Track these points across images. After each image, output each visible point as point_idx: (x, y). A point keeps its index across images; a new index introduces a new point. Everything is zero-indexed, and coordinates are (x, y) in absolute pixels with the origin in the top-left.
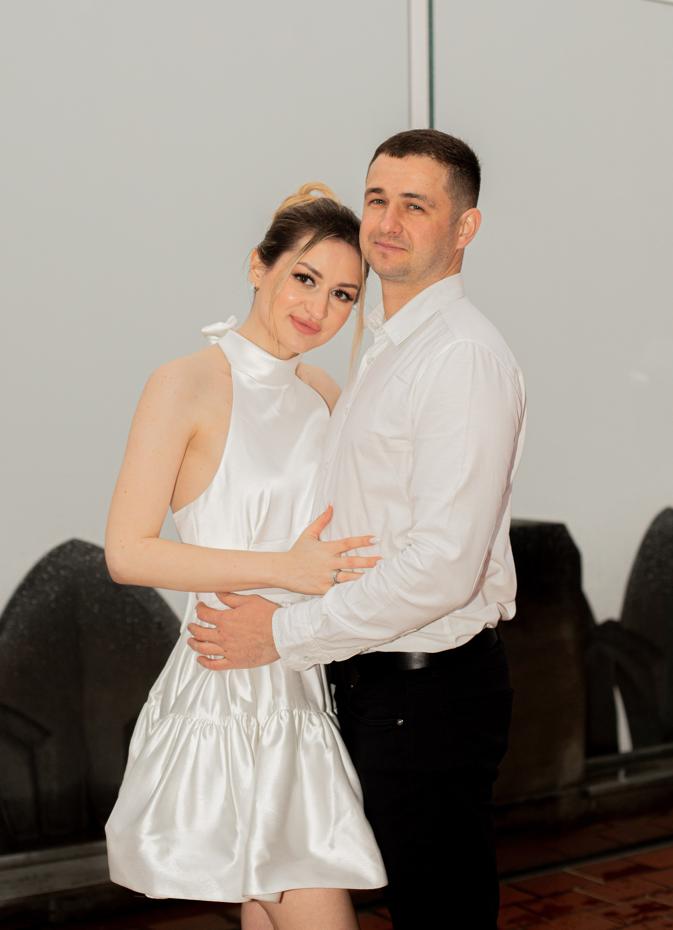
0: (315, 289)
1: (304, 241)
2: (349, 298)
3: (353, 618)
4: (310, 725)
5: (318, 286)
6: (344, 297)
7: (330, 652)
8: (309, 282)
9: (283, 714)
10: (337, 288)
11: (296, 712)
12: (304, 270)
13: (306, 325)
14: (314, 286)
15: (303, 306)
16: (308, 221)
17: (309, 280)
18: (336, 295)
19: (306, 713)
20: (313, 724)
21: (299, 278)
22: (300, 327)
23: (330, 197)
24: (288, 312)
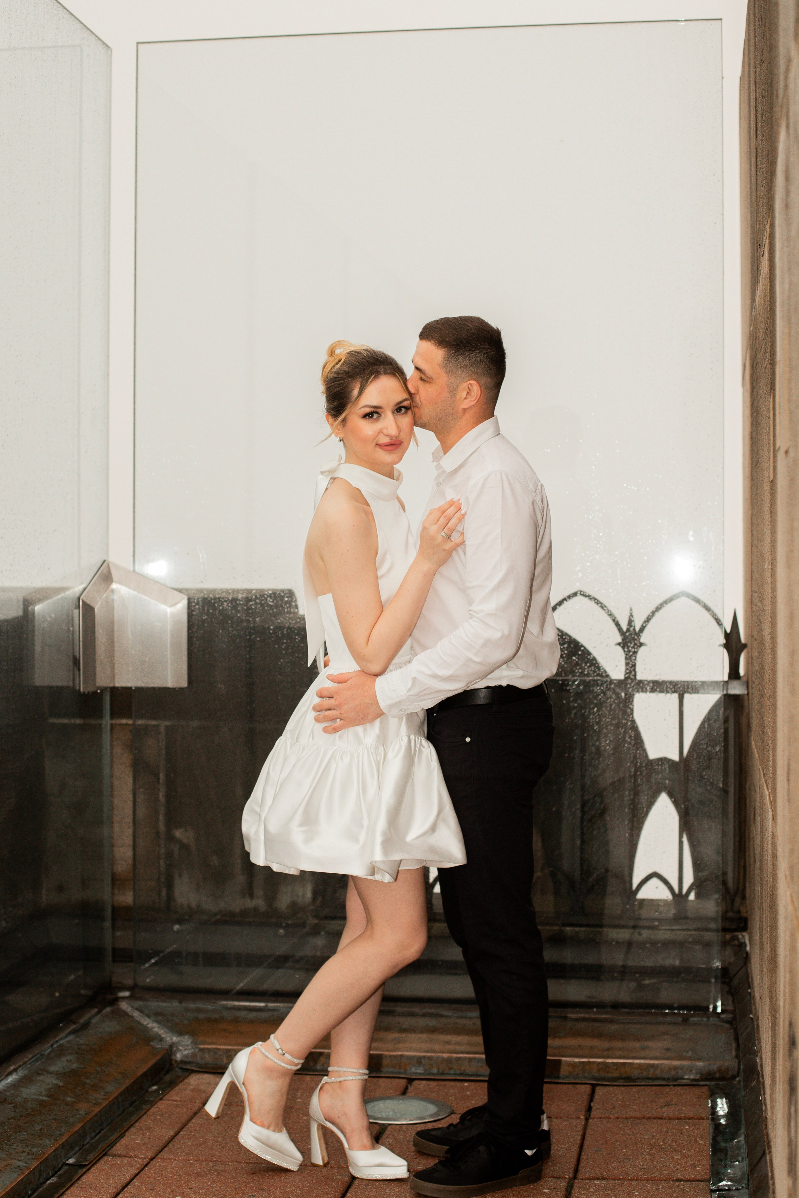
0: (382, 418)
1: (356, 392)
2: (407, 408)
3: (435, 676)
4: (422, 748)
5: (383, 415)
6: (403, 410)
7: (420, 703)
8: (375, 416)
9: (403, 738)
10: (396, 407)
11: (412, 737)
12: (368, 410)
13: (391, 445)
14: (380, 415)
15: (381, 435)
16: (351, 377)
17: (374, 414)
18: (398, 412)
19: (418, 738)
20: (424, 747)
21: (367, 417)
22: (387, 448)
23: (352, 349)
24: (374, 444)
